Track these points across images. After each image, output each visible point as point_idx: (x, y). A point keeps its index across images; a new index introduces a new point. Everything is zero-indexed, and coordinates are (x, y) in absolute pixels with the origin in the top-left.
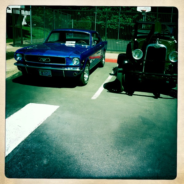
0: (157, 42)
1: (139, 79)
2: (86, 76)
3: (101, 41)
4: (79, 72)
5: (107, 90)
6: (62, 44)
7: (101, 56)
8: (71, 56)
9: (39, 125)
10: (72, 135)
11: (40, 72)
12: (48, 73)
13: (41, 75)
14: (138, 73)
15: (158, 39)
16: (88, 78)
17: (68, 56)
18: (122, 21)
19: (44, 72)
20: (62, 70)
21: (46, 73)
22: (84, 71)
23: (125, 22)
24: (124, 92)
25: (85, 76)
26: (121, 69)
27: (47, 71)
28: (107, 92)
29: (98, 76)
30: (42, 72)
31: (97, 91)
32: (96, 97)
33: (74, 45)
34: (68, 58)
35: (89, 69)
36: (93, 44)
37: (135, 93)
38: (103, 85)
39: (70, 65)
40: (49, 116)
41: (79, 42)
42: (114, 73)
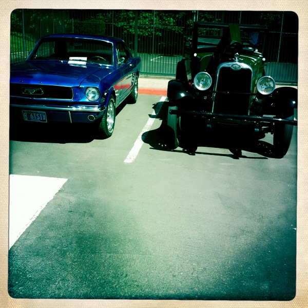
0: (235, 58)
1: (208, 126)
2: (110, 120)
3: (132, 56)
4: (98, 113)
5: (148, 146)
6: (62, 61)
7: (132, 83)
8: (83, 84)
9: (34, 219)
10: (99, 237)
11: (25, 115)
12: (39, 116)
13: (26, 119)
14: (206, 115)
15: (237, 54)
16: (114, 124)
17: (78, 84)
18: (158, 22)
19: (33, 115)
20: (67, 111)
21: (37, 117)
22: (106, 111)
23: (164, 24)
24: (179, 148)
25: (108, 120)
26: (174, 108)
27: (37, 113)
28: (150, 148)
29: (129, 120)
30: (28, 115)
31: (132, 147)
32: (132, 159)
33: (84, 63)
34: (78, 88)
35: (114, 107)
36: (119, 63)
37: (199, 149)
38: (140, 137)
39: (82, 100)
40: (51, 199)
41: (93, 59)
42: (156, 113)
